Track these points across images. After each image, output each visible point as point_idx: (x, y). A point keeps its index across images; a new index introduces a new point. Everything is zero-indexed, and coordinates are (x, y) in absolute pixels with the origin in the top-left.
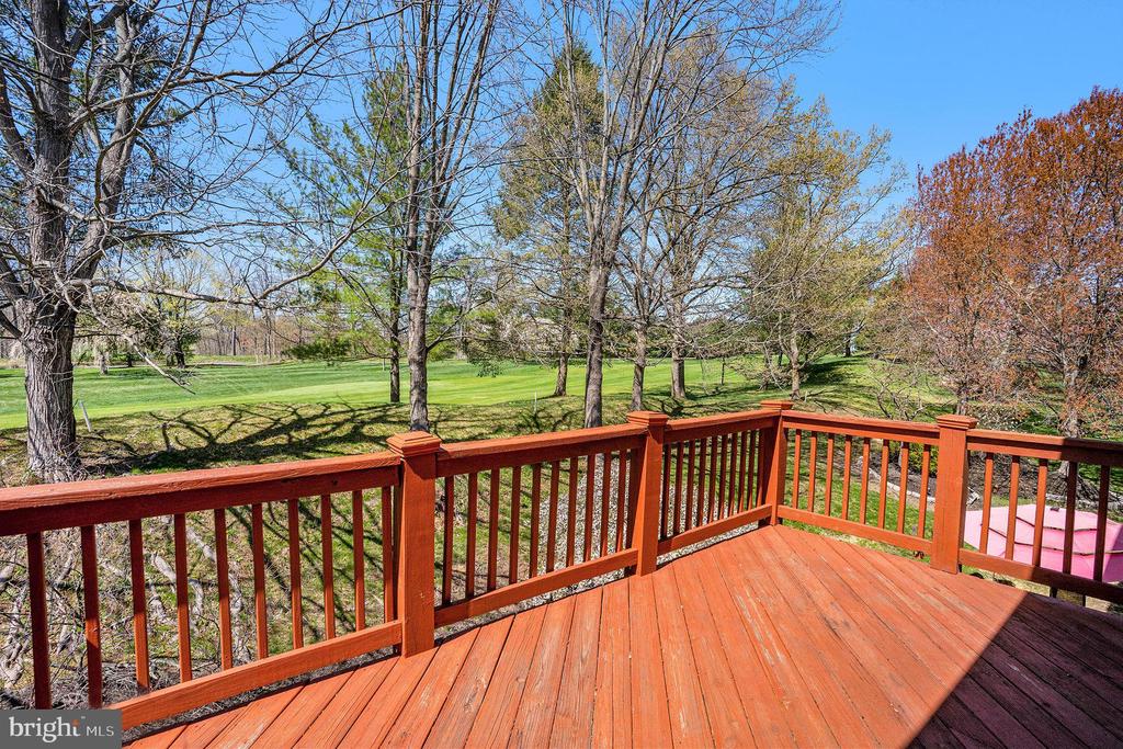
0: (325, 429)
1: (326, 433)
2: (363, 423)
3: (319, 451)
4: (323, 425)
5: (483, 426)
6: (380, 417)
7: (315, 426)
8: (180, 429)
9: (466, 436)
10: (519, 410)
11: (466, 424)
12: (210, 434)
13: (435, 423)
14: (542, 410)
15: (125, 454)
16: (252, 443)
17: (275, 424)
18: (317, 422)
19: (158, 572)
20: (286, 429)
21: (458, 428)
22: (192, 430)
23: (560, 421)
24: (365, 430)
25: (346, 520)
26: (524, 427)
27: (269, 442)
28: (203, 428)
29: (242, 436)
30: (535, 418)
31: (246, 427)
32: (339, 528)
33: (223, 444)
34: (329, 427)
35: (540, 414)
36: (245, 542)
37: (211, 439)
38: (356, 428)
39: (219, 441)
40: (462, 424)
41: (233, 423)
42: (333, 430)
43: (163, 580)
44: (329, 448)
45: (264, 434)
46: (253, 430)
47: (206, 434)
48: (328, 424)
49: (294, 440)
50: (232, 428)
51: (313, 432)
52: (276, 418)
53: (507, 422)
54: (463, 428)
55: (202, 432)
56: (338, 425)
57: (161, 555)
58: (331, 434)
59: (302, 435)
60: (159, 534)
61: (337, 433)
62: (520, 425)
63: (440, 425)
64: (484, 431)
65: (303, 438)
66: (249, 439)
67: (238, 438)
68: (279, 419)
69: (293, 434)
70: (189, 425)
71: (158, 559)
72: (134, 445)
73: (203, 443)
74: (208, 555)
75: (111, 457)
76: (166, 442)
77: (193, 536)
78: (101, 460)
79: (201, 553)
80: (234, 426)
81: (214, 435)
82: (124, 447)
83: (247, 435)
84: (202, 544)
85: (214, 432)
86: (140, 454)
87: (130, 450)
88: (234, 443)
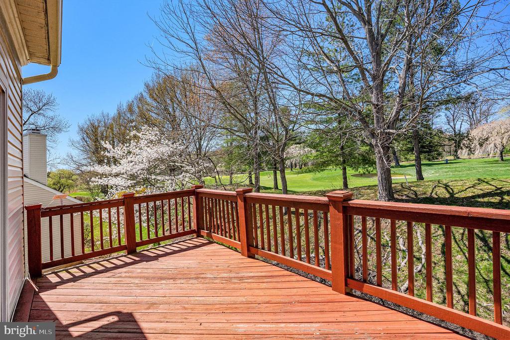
8: (441, 188)
15: (413, 196)
16: (474, 199)
17: (497, 190)
19: (399, 244)
20: (501, 194)
22: (447, 189)
27: (485, 200)
28: (451, 189)
29: (470, 195)
31: (475, 190)
32: (503, 257)
33: (457, 198)
36: (440, 245)
37: (452, 195)
39: (456, 196)
41: (470, 187)
45: (479, 196)
46: (480, 192)
47: (451, 192)
49: (504, 200)
50: (467, 190)
57: (403, 238)
60: (406, 230)
66: (473, 197)
67: (468, 195)
68: (501, 188)
69: (506, 197)
70: (446, 187)
71: (401, 240)
72: (419, 193)
73: (447, 196)
74: (420, 244)
75: (408, 196)
76: (431, 193)
77: (418, 234)
78: (404, 197)
79: (418, 243)
80: (469, 189)
81: (455, 193)
82: (414, 193)
83: (474, 194)
84: (420, 239)
85: (456, 191)
86: (419, 197)
87: (416, 195)
88: (464, 198)
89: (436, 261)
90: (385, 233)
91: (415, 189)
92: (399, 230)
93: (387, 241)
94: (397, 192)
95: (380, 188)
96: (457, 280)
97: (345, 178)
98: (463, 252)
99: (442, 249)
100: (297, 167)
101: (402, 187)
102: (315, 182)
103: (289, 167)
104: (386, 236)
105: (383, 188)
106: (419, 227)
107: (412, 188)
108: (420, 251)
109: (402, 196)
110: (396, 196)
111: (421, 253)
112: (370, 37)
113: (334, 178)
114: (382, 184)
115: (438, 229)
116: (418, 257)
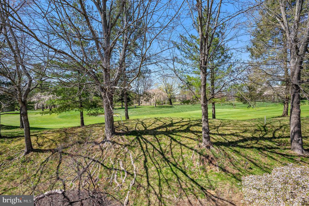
0: (178, 127)
1: (178, 128)
2: (191, 126)
3: (174, 134)
4: (178, 126)
5: (238, 129)
6: (198, 124)
7: (176, 126)
8: (140, 124)
9: (229, 133)
10: (257, 123)
11: (231, 128)
12: (146, 126)
13: (218, 127)
14: (269, 124)
15: (126, 130)
16: (156, 130)
17: (164, 124)
18: (177, 125)
19: (120, 166)
20: (166, 126)
21: (227, 130)
22: (143, 125)
23: (278, 129)
24: (191, 129)
25: (175, 160)
26: (258, 131)
27: (160, 130)
28: (145, 124)
29: (154, 128)
30: (264, 127)
31: (156, 125)
32: (171, 163)
34: (180, 127)
35: (268, 125)
38: (188, 127)
39: (148, 129)
40: (229, 128)
41: (153, 123)
42: (181, 127)
43: (120, 169)
44: (177, 134)
45: (160, 128)
46: (158, 126)
47: (145, 126)
48: (179, 125)
49: (168, 130)
51: (174, 128)
52: (165, 122)
53: (250, 128)
54: (229, 129)
55: (145, 125)
56: (183, 126)
57: (122, 161)
58: (180, 129)
59: (170, 129)
60: (124, 155)
61: (182, 129)
62: (256, 130)
63: (220, 128)
64: (238, 131)
65: (171, 129)
66: (155, 129)
67: (153, 128)
68: (165, 123)
69: (168, 128)
70: (142, 123)
71: (121, 162)
72: (129, 128)
73: (144, 129)
74: (132, 164)
75: (123, 131)
76: (135, 128)
77: (131, 157)
78: (121, 131)
79: (131, 163)
80: (153, 124)
81: (147, 127)
82: (126, 128)
83: (155, 127)
84: (132, 160)
85: (147, 126)
86: (129, 130)
87: (127, 129)
88: (151, 130)
89: (142, 174)
90: (111, 159)
91: (126, 125)
92: (120, 155)
93: (112, 165)
94: (117, 128)
95: (106, 125)
96: (154, 185)
97: (82, 118)
98: (154, 164)
99: (144, 164)
100: (48, 108)
101: (119, 124)
102: (61, 119)
103: (41, 108)
104: (111, 161)
105: (108, 126)
106: (130, 151)
107: (125, 125)
108: (133, 169)
109: (120, 130)
110: (116, 131)
111: (133, 170)
112: (104, 22)
113: (75, 117)
114: (108, 123)
115: (141, 151)
116: (132, 173)
